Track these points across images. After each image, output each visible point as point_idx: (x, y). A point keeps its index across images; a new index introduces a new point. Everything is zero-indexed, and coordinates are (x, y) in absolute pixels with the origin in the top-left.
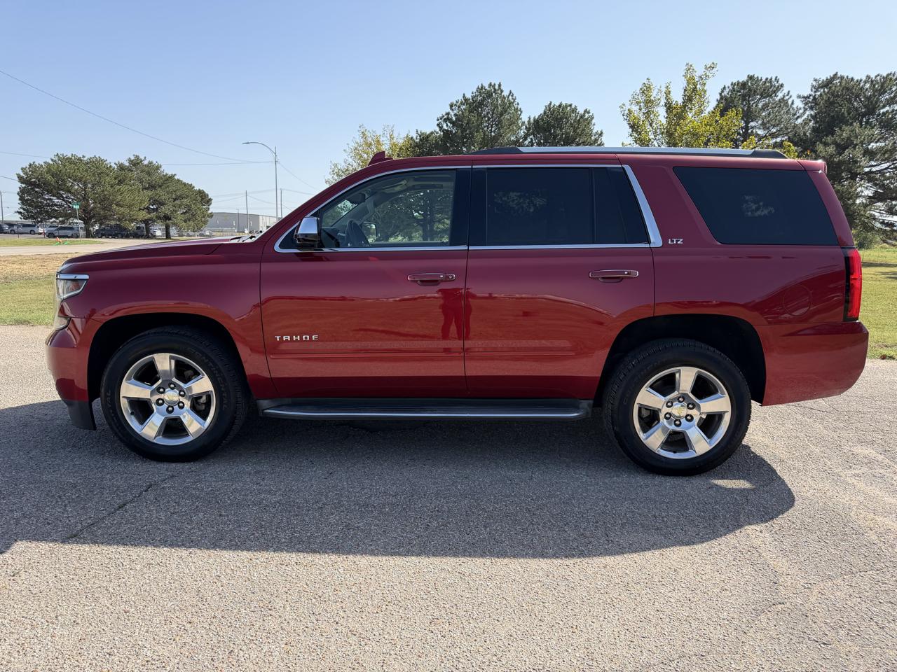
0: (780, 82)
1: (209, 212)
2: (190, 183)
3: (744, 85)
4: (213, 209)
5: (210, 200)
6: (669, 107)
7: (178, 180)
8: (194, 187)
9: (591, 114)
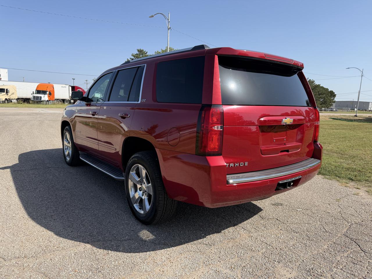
1: (334, 100)
2: (327, 88)
4: (336, 99)
5: (335, 95)
7: (322, 87)
8: (328, 89)
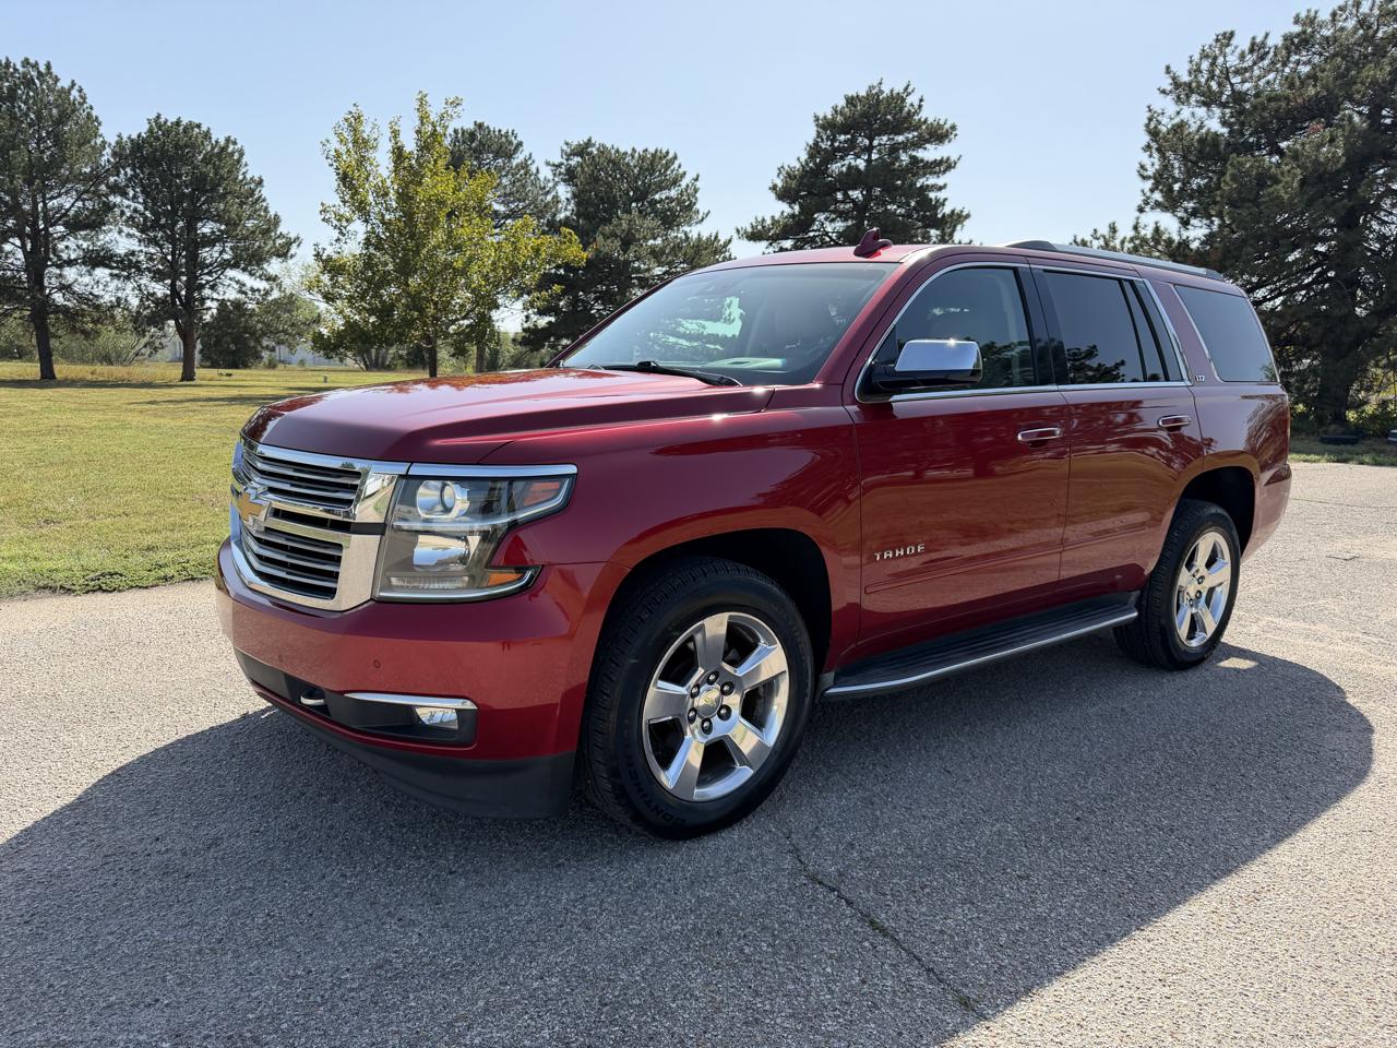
0: (519, 139)
3: (472, 135)
6: (399, 154)
9: (239, 146)
